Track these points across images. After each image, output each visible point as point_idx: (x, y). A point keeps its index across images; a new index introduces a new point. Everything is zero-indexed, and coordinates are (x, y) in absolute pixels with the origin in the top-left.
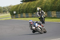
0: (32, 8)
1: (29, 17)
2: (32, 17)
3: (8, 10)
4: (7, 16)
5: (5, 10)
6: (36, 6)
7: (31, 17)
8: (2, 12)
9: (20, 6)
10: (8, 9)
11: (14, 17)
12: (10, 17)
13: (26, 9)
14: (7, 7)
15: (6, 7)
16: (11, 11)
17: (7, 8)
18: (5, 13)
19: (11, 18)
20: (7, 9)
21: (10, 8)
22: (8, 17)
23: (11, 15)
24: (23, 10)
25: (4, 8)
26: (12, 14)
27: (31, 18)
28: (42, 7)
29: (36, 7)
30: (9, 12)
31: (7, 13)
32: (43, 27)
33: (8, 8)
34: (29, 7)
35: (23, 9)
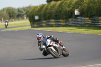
1: (61, 26)
2: (66, 26)
3: (26, 13)
4: (24, 23)
5: (20, 13)
6: (73, 8)
7: (64, 26)
8: (16, 17)
11: (35, 25)
14: (24, 9)
15: (21, 8)
16: (30, 16)
17: (23, 11)
18: (20, 18)
21: (28, 10)
23: (30, 22)
25: (19, 10)
27: (65, 28)
28: (83, 9)
30: (27, 17)
31: (23, 18)
32: (62, 46)
34: (60, 9)
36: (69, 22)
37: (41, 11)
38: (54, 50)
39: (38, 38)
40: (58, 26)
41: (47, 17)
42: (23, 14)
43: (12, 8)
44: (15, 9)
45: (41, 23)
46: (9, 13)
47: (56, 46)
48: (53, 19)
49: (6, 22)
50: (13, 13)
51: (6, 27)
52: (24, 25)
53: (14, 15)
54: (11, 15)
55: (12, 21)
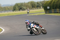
3: (42, 5)
5: (38, 5)
8: (36, 7)
11: (48, 12)
14: (41, 2)
15: (39, 2)
18: (39, 8)
19: (45, 13)
21: (43, 3)
23: (45, 10)
25: (38, 3)
31: (41, 8)
32: (42, 28)
37: (51, 3)
41: (54, 7)
42: (40, 5)
43: (34, 2)
44: (35, 2)
45: (51, 11)
46: (32, 5)
48: (58, 8)
49: (28, 10)
50: (34, 5)
51: (28, 13)
52: (41, 12)
53: (35, 6)
54: (33, 6)
55: (34, 9)
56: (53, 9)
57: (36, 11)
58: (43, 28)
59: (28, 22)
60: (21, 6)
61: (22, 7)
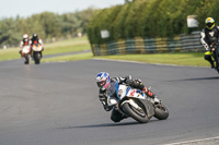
0: (168, 20)
1: (157, 52)
2: (169, 51)
3: (82, 25)
4: (79, 46)
6: (183, 12)
7: (164, 52)
8: (59, 34)
9: (122, 12)
10: (80, 22)
11: (102, 51)
12: (88, 51)
13: (148, 20)
14: (77, 15)
15: (71, 14)
16: (90, 30)
17: (75, 20)
19: (91, 54)
20: (78, 23)
22: (82, 52)
23: (91, 43)
24: (135, 25)
25: (65, 18)
26: (95, 39)
29: (181, 16)
30: (83, 32)
31: (76, 36)
32: (153, 98)
33: (79, 18)
34: (155, 15)
35: (136, 23)
36: (176, 42)
37: (114, 19)
38: (136, 106)
39: (99, 84)
40: (152, 52)
41: (127, 32)
42: (74, 26)
43: (52, 14)
44: (58, 16)
45: (114, 46)
46: (46, 26)
47: (141, 97)
48: (141, 36)
50: (53, 24)
53: (55, 28)
54: (50, 30)
55: (52, 42)
56: (123, 37)
57: (60, 48)
58: (156, 100)
59: (105, 82)
60: (6, 30)
61: (10, 32)
